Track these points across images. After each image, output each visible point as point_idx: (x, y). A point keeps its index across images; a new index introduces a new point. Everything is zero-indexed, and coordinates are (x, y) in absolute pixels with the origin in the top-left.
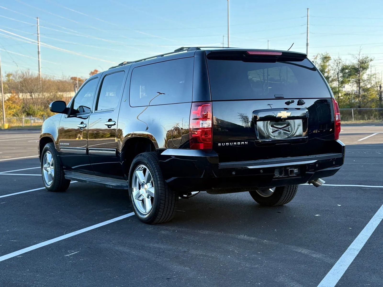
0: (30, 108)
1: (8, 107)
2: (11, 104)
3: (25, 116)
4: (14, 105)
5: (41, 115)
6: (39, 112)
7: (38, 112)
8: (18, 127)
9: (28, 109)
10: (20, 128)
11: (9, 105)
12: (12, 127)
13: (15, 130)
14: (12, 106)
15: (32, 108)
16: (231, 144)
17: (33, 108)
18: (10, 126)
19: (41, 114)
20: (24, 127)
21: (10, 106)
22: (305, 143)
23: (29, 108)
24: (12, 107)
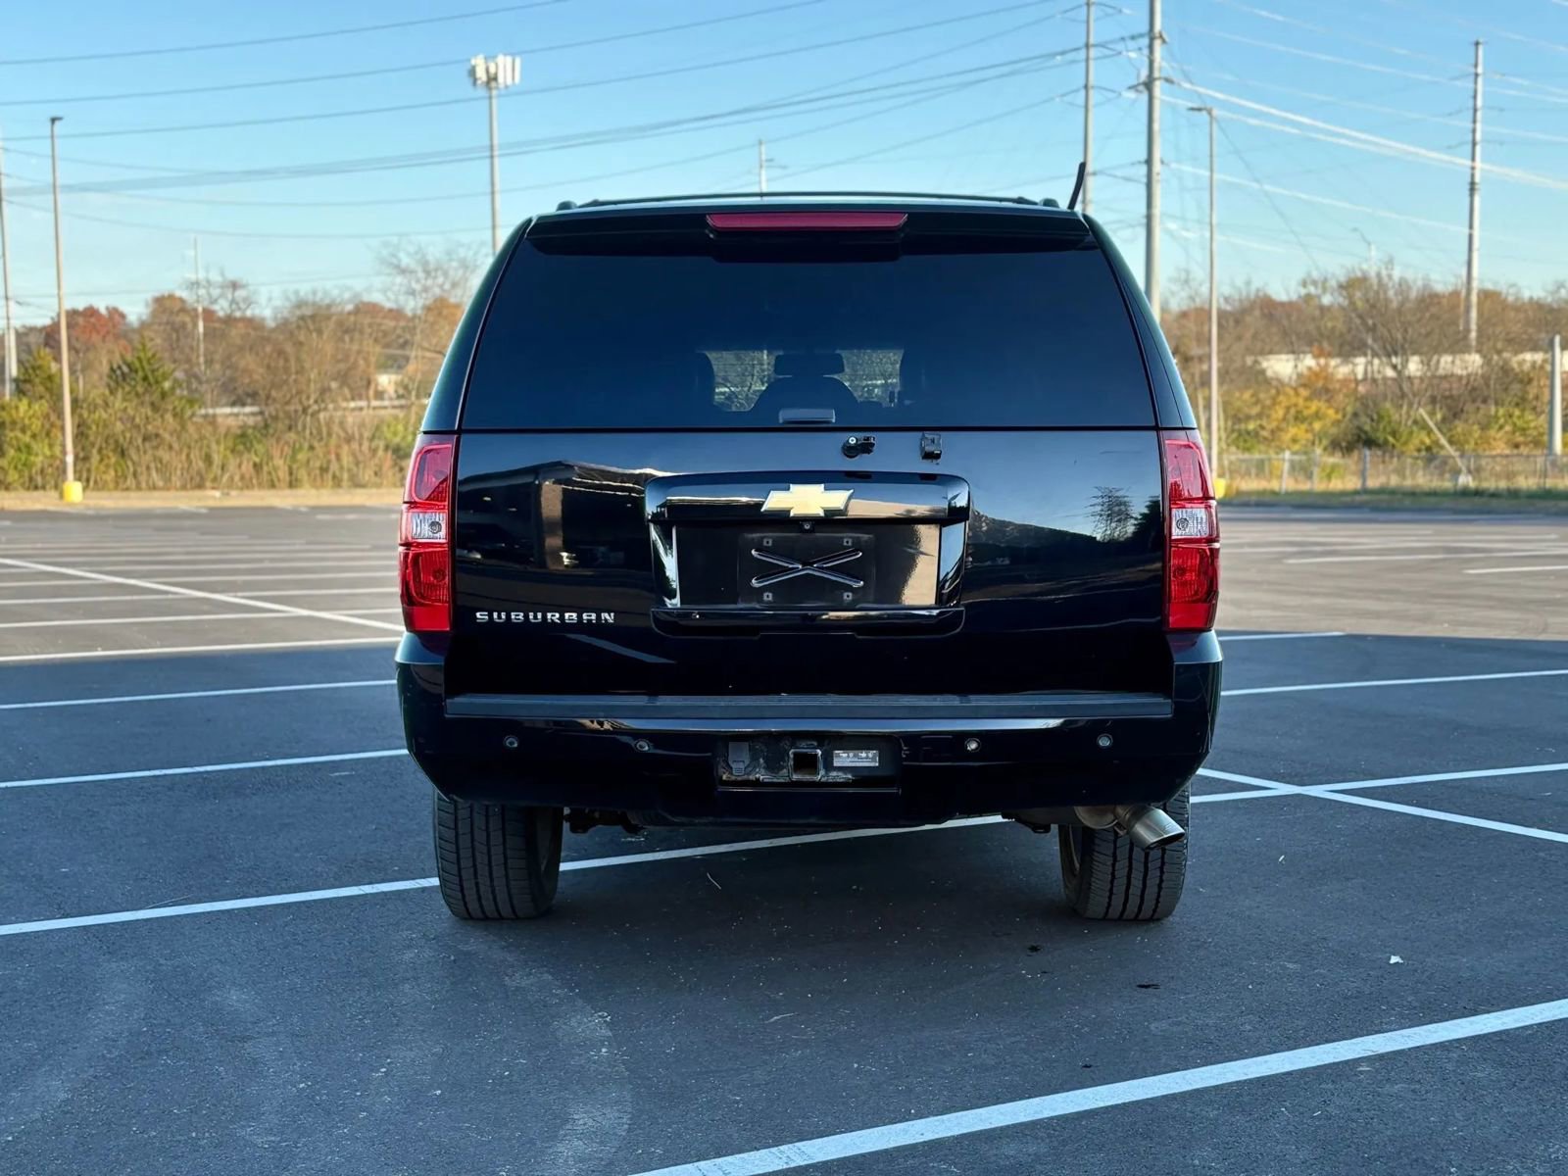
0: (1381, 417)
1: (1293, 411)
2: (1307, 399)
3: (1325, 449)
4: (1314, 406)
5: (1423, 447)
6: (1415, 435)
7: (1411, 433)
8: (1263, 493)
9: (1372, 420)
10: (1267, 499)
11: (1296, 405)
12: (1239, 493)
13: (1246, 505)
14: (1307, 408)
15: (1389, 416)
16: (536, 617)
17: (1396, 417)
18: (1234, 491)
19: (1422, 443)
20: (1287, 494)
21: (1299, 408)
22: (952, 633)
23: (1375, 417)
24: (1306, 413)
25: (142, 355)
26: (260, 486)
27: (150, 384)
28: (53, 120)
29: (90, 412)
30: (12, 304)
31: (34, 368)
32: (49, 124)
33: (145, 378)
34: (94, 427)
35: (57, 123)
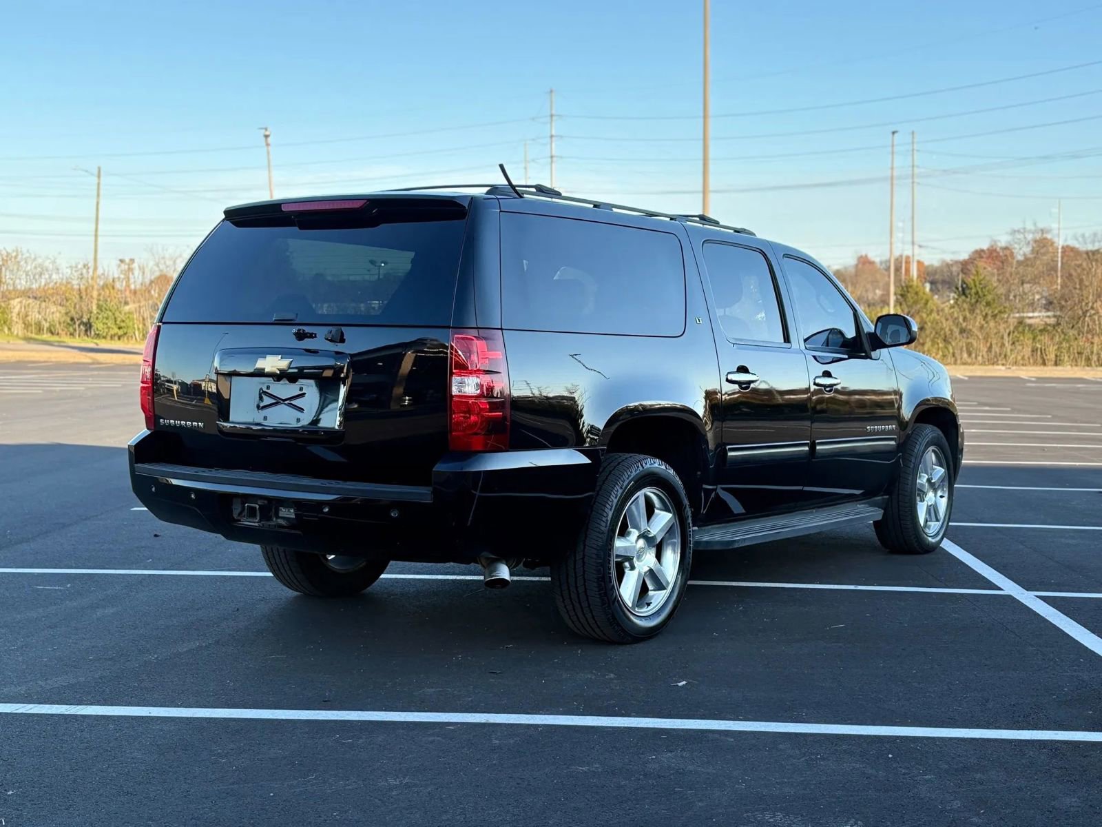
16: (178, 424)
25: (976, 278)
26: (1035, 363)
27: (979, 297)
28: (894, 133)
29: (928, 315)
30: (916, 247)
31: (907, 287)
32: (891, 135)
33: (977, 293)
34: (929, 324)
35: (896, 135)
